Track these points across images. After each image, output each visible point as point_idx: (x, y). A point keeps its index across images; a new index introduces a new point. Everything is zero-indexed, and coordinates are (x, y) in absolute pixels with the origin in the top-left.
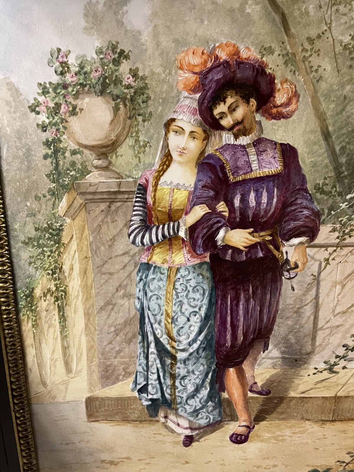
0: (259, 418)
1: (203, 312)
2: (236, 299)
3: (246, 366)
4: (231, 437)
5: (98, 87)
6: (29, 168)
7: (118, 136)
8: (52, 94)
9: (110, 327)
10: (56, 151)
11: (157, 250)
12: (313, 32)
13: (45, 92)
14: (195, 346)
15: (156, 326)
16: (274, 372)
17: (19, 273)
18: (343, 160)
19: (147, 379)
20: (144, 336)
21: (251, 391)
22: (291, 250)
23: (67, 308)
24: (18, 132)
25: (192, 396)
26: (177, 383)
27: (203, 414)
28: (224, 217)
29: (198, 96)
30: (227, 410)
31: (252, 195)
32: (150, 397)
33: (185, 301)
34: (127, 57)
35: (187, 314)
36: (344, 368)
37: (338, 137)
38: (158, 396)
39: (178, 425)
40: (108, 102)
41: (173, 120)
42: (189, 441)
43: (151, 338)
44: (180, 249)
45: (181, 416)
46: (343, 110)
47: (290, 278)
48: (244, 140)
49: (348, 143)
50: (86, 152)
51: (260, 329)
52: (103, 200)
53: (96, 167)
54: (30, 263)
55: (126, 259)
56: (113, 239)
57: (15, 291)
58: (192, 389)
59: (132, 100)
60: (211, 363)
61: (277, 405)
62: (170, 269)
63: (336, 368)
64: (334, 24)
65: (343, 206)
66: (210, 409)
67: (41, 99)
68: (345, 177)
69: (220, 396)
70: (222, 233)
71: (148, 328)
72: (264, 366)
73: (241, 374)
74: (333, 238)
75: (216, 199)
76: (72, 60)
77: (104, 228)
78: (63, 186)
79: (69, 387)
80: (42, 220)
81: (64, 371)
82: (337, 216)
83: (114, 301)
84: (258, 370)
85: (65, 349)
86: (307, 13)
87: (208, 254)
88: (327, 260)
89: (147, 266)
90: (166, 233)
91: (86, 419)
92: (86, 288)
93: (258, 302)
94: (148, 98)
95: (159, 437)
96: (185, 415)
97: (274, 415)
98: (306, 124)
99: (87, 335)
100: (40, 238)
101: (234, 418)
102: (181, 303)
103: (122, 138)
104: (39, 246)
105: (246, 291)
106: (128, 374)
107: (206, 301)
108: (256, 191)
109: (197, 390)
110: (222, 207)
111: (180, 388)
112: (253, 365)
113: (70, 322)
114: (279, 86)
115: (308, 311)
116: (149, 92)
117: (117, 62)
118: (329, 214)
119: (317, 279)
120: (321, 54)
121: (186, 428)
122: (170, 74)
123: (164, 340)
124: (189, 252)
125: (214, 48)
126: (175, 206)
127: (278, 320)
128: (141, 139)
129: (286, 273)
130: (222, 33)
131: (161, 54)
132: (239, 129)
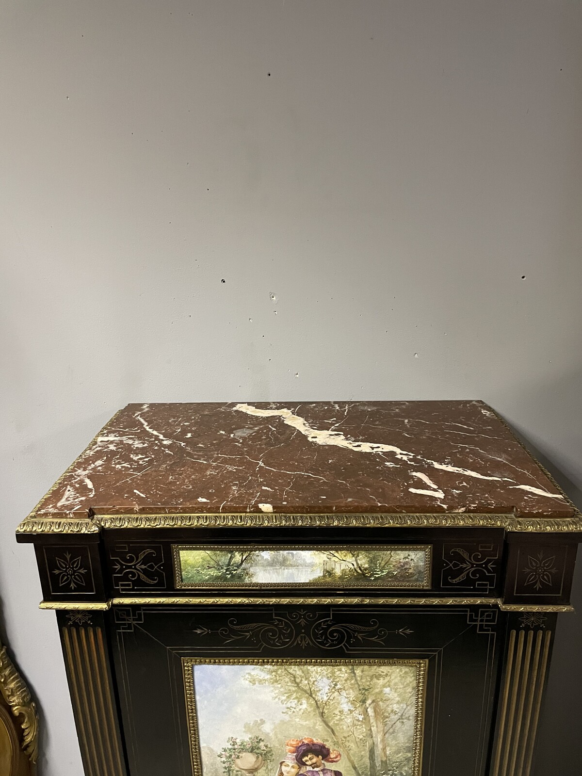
5: (250, 750)
7: (258, 766)
8: (229, 752)
10: (229, 771)
12: (346, 735)
13: (225, 750)
24: (212, 764)
29: (295, 754)
34: (263, 741)
37: (360, 768)
40: (254, 755)
41: (284, 762)
46: (362, 760)
48: (317, 769)
49: (365, 770)
50: (243, 771)
59: (265, 754)
64: (355, 732)
67: (223, 753)
76: (238, 741)
86: (343, 729)
94: (272, 754)
98: (346, 765)
114: (332, 752)
116: (273, 752)
117: (258, 742)
120: (350, 741)
122: (282, 747)
125: (302, 739)
128: (269, 767)
130: (305, 734)
131: (278, 740)
132: (314, 765)
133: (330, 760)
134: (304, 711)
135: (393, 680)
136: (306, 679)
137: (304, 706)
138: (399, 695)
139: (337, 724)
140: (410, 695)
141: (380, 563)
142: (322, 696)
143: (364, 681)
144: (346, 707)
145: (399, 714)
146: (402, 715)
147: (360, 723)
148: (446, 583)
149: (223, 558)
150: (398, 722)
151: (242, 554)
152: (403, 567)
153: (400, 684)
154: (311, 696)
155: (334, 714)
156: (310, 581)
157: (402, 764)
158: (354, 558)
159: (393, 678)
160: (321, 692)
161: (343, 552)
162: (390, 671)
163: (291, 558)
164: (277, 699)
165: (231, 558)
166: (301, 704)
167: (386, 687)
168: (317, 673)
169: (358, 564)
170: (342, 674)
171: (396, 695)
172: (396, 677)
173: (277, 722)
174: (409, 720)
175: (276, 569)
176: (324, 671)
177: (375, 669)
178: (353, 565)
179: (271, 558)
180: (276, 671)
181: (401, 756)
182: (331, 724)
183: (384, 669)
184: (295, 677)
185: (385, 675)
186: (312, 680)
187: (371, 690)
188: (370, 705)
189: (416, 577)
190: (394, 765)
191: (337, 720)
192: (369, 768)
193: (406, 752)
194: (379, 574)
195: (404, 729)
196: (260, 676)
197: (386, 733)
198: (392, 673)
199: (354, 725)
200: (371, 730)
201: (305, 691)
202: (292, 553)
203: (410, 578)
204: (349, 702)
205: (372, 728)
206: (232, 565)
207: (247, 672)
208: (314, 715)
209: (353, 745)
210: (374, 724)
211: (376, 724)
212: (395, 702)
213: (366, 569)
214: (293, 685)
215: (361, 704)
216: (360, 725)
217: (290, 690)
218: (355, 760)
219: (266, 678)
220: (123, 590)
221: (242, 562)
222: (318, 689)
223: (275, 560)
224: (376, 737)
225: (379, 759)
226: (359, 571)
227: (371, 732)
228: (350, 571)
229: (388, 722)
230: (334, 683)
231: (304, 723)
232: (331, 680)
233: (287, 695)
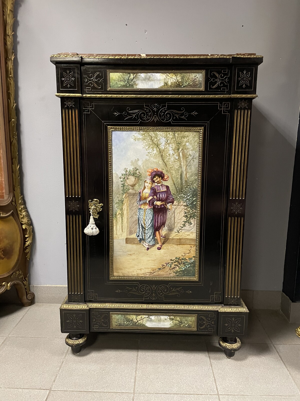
0: (163, 244)
1: (151, 219)
2: (158, 216)
3: (160, 231)
4: (157, 248)
5: (132, 175)
6: (118, 189)
7: (136, 183)
8: (124, 175)
9: (132, 221)
10: (124, 186)
11: (142, 205)
12: (171, 167)
13: (123, 175)
14: (150, 226)
15: (141, 221)
16: (166, 232)
17: (114, 209)
18: (178, 189)
19: (139, 234)
20: (139, 224)
21: (162, 237)
22: (169, 206)
23: (123, 217)
24: (117, 182)
25: (149, 238)
26: (146, 235)
27: (151, 242)
28: (156, 199)
29: (151, 177)
30: (156, 241)
31: (161, 195)
32: (140, 238)
33: (148, 216)
34: (138, 170)
35: (148, 219)
36: (181, 232)
37: (177, 184)
38: (141, 238)
39: (146, 245)
40: (134, 177)
41: (146, 181)
42: (148, 249)
43: (140, 224)
44: (147, 205)
45: (146, 243)
46: (177, 180)
47: (169, 212)
48: (159, 185)
49: (179, 186)
50: (129, 186)
51: (163, 223)
52: (132, 195)
53: (131, 189)
54: (116, 208)
55: (136, 207)
56: (134, 203)
57: (113, 213)
58: (149, 236)
59: (138, 177)
60: (153, 230)
61: (167, 241)
62: (145, 209)
63: (179, 232)
64: (175, 165)
65: (178, 197)
66: (153, 241)
67: (122, 176)
68: (178, 192)
69: (155, 238)
70: (155, 202)
71: (140, 222)
72: (164, 231)
73: (159, 233)
74: (177, 204)
75: (154, 195)
76: (128, 170)
77: (132, 201)
78: (124, 192)
79: (122, 235)
80: (120, 199)
81: (121, 231)
82: (177, 199)
83: (133, 216)
84: (163, 232)
85: (122, 226)
86: (170, 163)
87: (152, 206)
88: (176, 208)
89: (140, 209)
90: (144, 202)
91: (125, 243)
92: (127, 213)
93: (162, 217)
94: (142, 177)
95: (141, 248)
96: (147, 242)
97: (167, 243)
98: (171, 182)
99: (127, 223)
100: (119, 202)
101: (158, 243)
102: (147, 217)
103: (136, 184)
104: (119, 204)
105: (160, 214)
106: (135, 233)
107: (152, 216)
108: (162, 194)
109: (150, 236)
110: (155, 197)
111: (146, 236)
112: (162, 231)
113: (123, 220)
114: (165, 175)
115: (173, 219)
117: (136, 171)
118: (176, 199)
119: (174, 212)
120: (173, 170)
121: (147, 246)
122: (146, 173)
123: (143, 225)
124: (149, 206)
125: (154, 169)
126: (146, 197)
127: (167, 221)
128: (140, 184)
129: (168, 211)
130: (155, 166)
131: (144, 169)
132: (158, 183)
133: (165, 180)
134: (155, 154)
135: (190, 139)
136: (156, 138)
137: (155, 152)
138: (192, 146)
139: (168, 161)
140: (197, 146)
141: (185, 79)
142: (162, 147)
143: (178, 139)
144: (171, 152)
145: (192, 156)
146: (193, 156)
147: (177, 160)
148: (210, 88)
149: (126, 76)
150: (192, 160)
151: (134, 74)
152: (194, 81)
153: (193, 141)
154: (158, 146)
155: (167, 156)
156: (159, 87)
157: (194, 182)
158: (176, 77)
159: (190, 138)
160: (162, 145)
161: (172, 74)
162: (189, 134)
163: (152, 77)
164: (144, 148)
165: (129, 76)
166: (154, 151)
167: (187, 142)
168: (160, 135)
169: (177, 80)
170: (170, 136)
171: (191, 146)
172: (191, 138)
173: (144, 160)
174: (196, 159)
175: (146, 82)
176: (163, 134)
177: (183, 133)
178: (175, 80)
179: (144, 77)
180: (144, 134)
181: (193, 178)
182: (165, 161)
183: (187, 133)
184: (151, 137)
185: (187, 136)
186: (158, 138)
187: (181, 144)
188: (181, 151)
189: (199, 86)
190: (190, 183)
191: (168, 159)
192: (180, 184)
193: (195, 176)
194: (185, 84)
195: (194, 164)
196: (138, 137)
197: (187, 166)
198: (189, 135)
199: (175, 162)
200: (181, 164)
201: (156, 144)
202: (152, 75)
203: (197, 86)
204: (173, 149)
205: (181, 163)
206: (130, 80)
207: (133, 134)
208: (159, 156)
209: (174, 172)
210: (182, 161)
211: (183, 161)
212: (191, 150)
213: (180, 82)
214: (151, 141)
215: (177, 151)
216: (177, 162)
217: (149, 144)
218: (175, 179)
219: (140, 138)
220: (87, 91)
221: (133, 78)
222: (161, 143)
223: (146, 77)
224: (183, 168)
225: (184, 180)
226: (178, 83)
227: (181, 165)
228: (174, 83)
229: (188, 160)
230: (167, 140)
231: (155, 161)
232: (166, 138)
233: (148, 146)
